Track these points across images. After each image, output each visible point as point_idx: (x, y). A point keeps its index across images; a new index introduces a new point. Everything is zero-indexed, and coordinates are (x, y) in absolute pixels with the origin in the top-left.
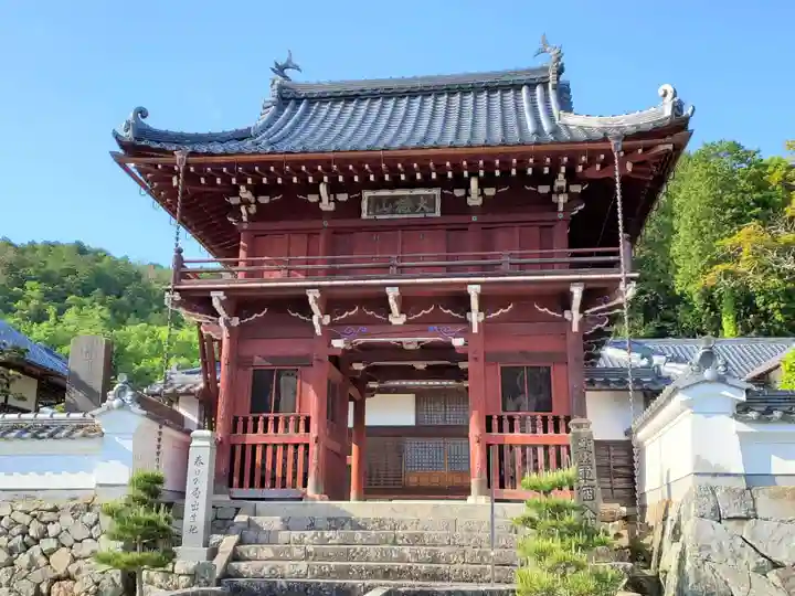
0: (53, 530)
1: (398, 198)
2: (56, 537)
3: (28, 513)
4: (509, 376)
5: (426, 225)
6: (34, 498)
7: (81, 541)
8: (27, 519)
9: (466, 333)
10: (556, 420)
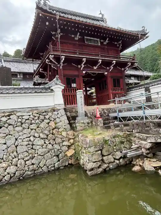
0: (47, 117)
1: (91, 39)
2: (49, 119)
3: (38, 113)
4: (114, 80)
5: (97, 47)
6: (38, 109)
7: (55, 119)
8: (38, 115)
9: (108, 71)
10: (122, 89)
